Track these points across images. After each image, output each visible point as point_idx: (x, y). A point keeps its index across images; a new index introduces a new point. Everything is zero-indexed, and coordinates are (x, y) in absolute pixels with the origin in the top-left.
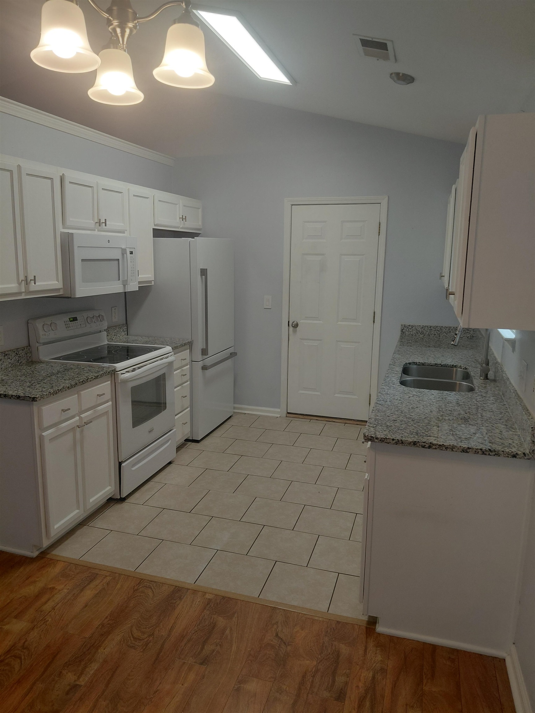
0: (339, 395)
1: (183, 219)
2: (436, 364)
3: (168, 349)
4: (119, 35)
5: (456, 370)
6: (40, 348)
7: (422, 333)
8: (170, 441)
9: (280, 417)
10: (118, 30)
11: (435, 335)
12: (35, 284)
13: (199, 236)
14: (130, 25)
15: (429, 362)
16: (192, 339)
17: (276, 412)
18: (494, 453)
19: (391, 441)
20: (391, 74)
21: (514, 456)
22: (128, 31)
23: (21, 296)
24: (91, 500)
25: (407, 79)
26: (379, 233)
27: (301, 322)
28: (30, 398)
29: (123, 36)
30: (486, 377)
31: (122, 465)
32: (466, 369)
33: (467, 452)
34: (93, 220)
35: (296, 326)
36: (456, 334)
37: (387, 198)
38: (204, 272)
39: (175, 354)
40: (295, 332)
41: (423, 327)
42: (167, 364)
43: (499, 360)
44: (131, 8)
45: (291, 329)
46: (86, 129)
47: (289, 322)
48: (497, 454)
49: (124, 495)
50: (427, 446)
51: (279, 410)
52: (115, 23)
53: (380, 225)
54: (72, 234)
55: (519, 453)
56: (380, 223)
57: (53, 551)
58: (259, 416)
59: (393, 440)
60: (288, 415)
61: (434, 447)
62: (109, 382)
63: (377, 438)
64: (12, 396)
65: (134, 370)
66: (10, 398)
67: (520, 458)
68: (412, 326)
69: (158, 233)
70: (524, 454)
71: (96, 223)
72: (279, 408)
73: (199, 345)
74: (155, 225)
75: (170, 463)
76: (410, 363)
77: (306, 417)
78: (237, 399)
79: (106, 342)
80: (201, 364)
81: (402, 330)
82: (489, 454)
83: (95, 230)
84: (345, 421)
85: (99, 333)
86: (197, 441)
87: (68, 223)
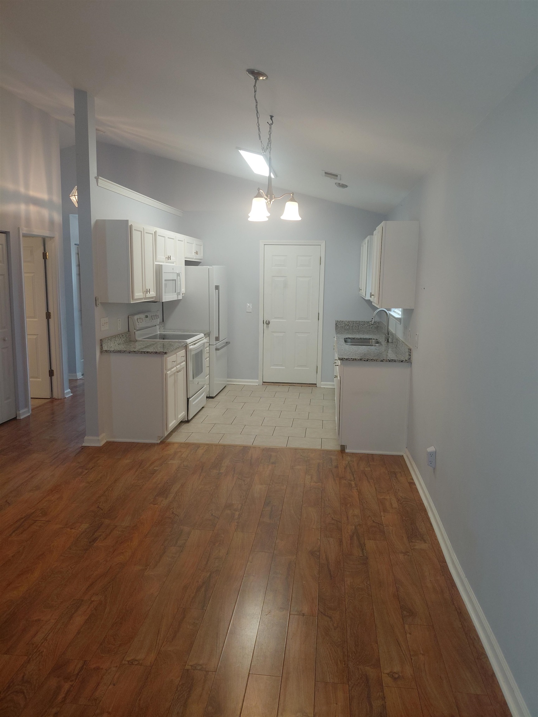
0: (297, 368)
1: (197, 253)
2: (361, 338)
3: (202, 335)
4: (269, 203)
5: (372, 341)
6: (137, 333)
7: (348, 325)
8: (204, 393)
9: (258, 385)
10: (269, 202)
11: (356, 326)
12: (149, 293)
13: (200, 264)
14: (273, 200)
15: (357, 337)
16: (209, 330)
17: (255, 382)
18: (394, 361)
19: (351, 359)
20: (336, 183)
21: (402, 361)
22: (272, 202)
23: (142, 300)
24: (179, 416)
25: (344, 186)
26: (320, 263)
27: (272, 321)
28: (163, 352)
29: (270, 204)
30: (388, 341)
31: (190, 400)
32: (377, 339)
33: (383, 361)
34: (165, 256)
35: (268, 323)
36: (372, 319)
37: (325, 242)
38: (217, 288)
39: (205, 338)
40: (268, 327)
41: (349, 322)
42: (203, 344)
43: (394, 333)
44: (274, 195)
45: (265, 325)
46: (145, 197)
47: (263, 321)
48: (395, 361)
49: (190, 418)
50: (366, 360)
51: (258, 381)
52: (269, 200)
53: (321, 258)
54: (162, 265)
55: (404, 360)
56: (320, 257)
57: (167, 439)
58: (245, 385)
59: (352, 359)
60: (263, 384)
61: (369, 360)
62: (184, 350)
63: (344, 359)
64: (152, 352)
65: (195, 344)
66: (151, 354)
67: (404, 362)
68: (342, 322)
69: (188, 263)
70: (406, 360)
71: (166, 258)
72: (258, 379)
73: (215, 334)
74: (185, 258)
75: (203, 407)
76: (347, 338)
77: (276, 384)
78: (229, 375)
79: (159, 333)
80: (214, 347)
81: (336, 324)
82: (392, 362)
83: (164, 262)
84: (301, 385)
85: (154, 326)
86: (212, 398)
87: (158, 259)
